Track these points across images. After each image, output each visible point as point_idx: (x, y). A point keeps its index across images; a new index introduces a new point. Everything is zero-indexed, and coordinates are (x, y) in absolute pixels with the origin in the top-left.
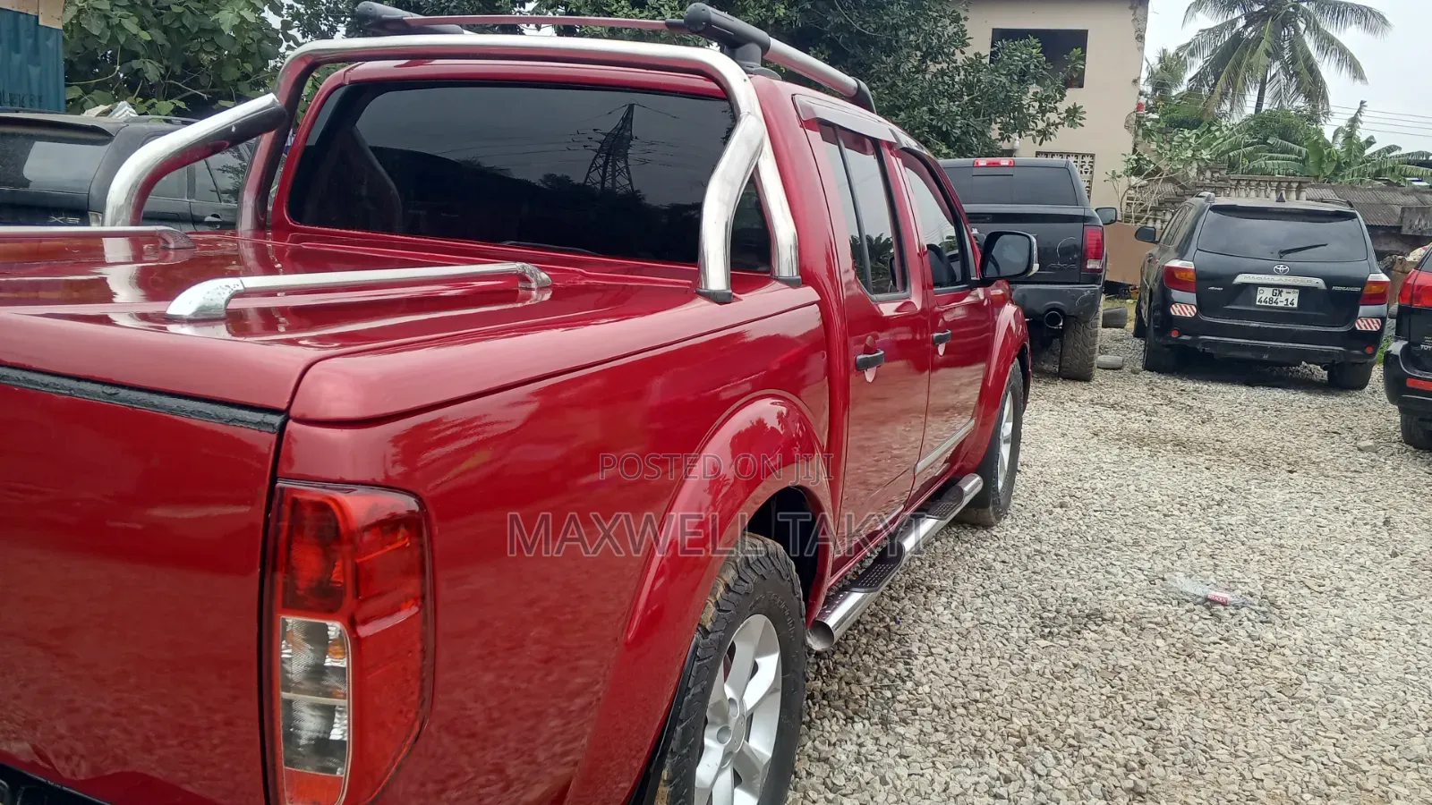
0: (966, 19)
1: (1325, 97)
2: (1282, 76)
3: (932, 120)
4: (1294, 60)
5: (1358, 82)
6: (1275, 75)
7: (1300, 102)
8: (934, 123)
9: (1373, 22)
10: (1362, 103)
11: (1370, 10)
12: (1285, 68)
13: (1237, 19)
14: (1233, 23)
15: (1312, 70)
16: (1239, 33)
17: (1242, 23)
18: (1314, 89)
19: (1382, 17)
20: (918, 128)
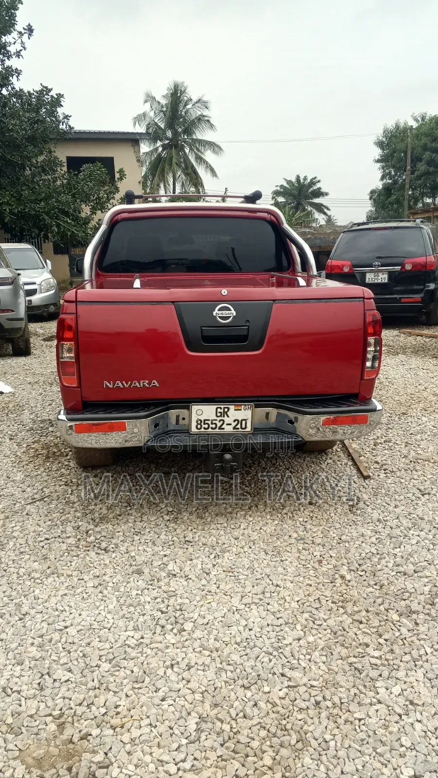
0: (54, 152)
1: (202, 186)
2: (183, 176)
3: (59, 205)
4: (187, 168)
5: (215, 177)
6: (180, 176)
7: (193, 189)
8: (60, 207)
9: (216, 149)
10: (226, 189)
11: (214, 143)
12: (183, 171)
13: (158, 147)
14: (157, 149)
15: (195, 172)
16: (159, 155)
17: (160, 149)
18: (196, 181)
19: (220, 147)
20: (52, 210)
